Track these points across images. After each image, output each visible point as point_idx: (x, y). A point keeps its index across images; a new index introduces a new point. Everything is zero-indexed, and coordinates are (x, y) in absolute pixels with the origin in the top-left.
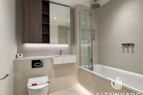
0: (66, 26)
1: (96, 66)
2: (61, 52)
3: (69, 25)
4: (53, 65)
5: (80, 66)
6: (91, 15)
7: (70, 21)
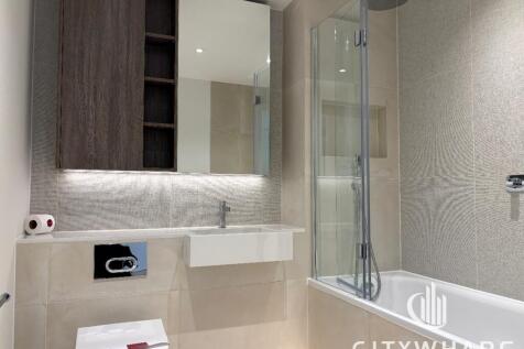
0: (252, 84)
1: (394, 281)
2: (223, 213)
3: (265, 81)
4: (187, 267)
5: (314, 280)
6: (361, 43)
7: (269, 61)
